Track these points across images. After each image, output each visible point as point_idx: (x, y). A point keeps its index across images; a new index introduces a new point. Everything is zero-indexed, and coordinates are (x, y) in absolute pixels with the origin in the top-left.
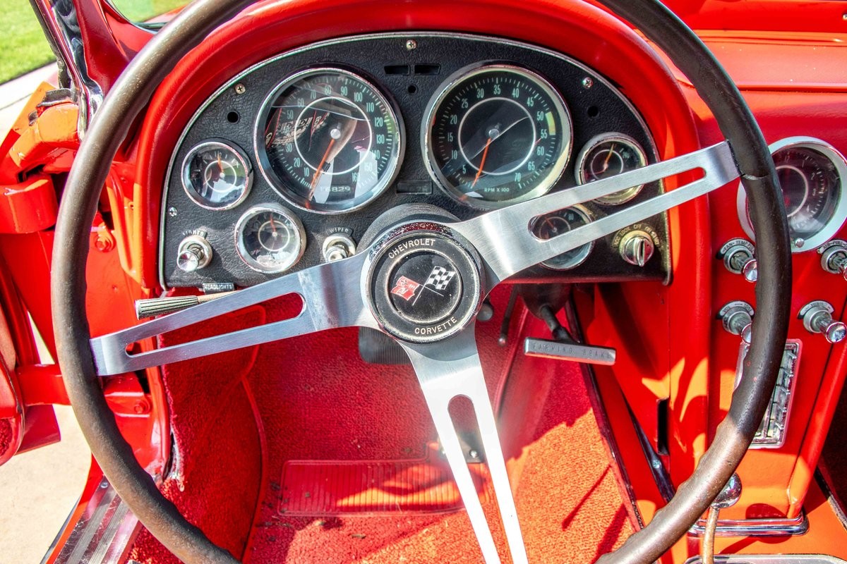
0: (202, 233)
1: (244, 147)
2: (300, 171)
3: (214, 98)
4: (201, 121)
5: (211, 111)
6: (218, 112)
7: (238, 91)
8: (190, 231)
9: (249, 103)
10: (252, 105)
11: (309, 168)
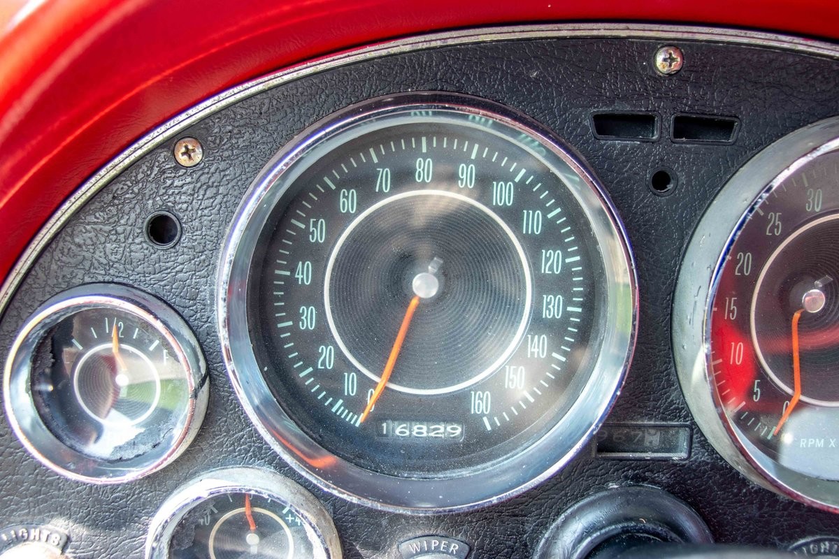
0: (55, 538)
1: (186, 312)
2: (332, 379)
3: (113, 173)
4: (72, 236)
5: (102, 209)
6: (121, 212)
7: (183, 160)
8: (22, 531)
9: (210, 193)
10: (219, 198)
11: (358, 372)
